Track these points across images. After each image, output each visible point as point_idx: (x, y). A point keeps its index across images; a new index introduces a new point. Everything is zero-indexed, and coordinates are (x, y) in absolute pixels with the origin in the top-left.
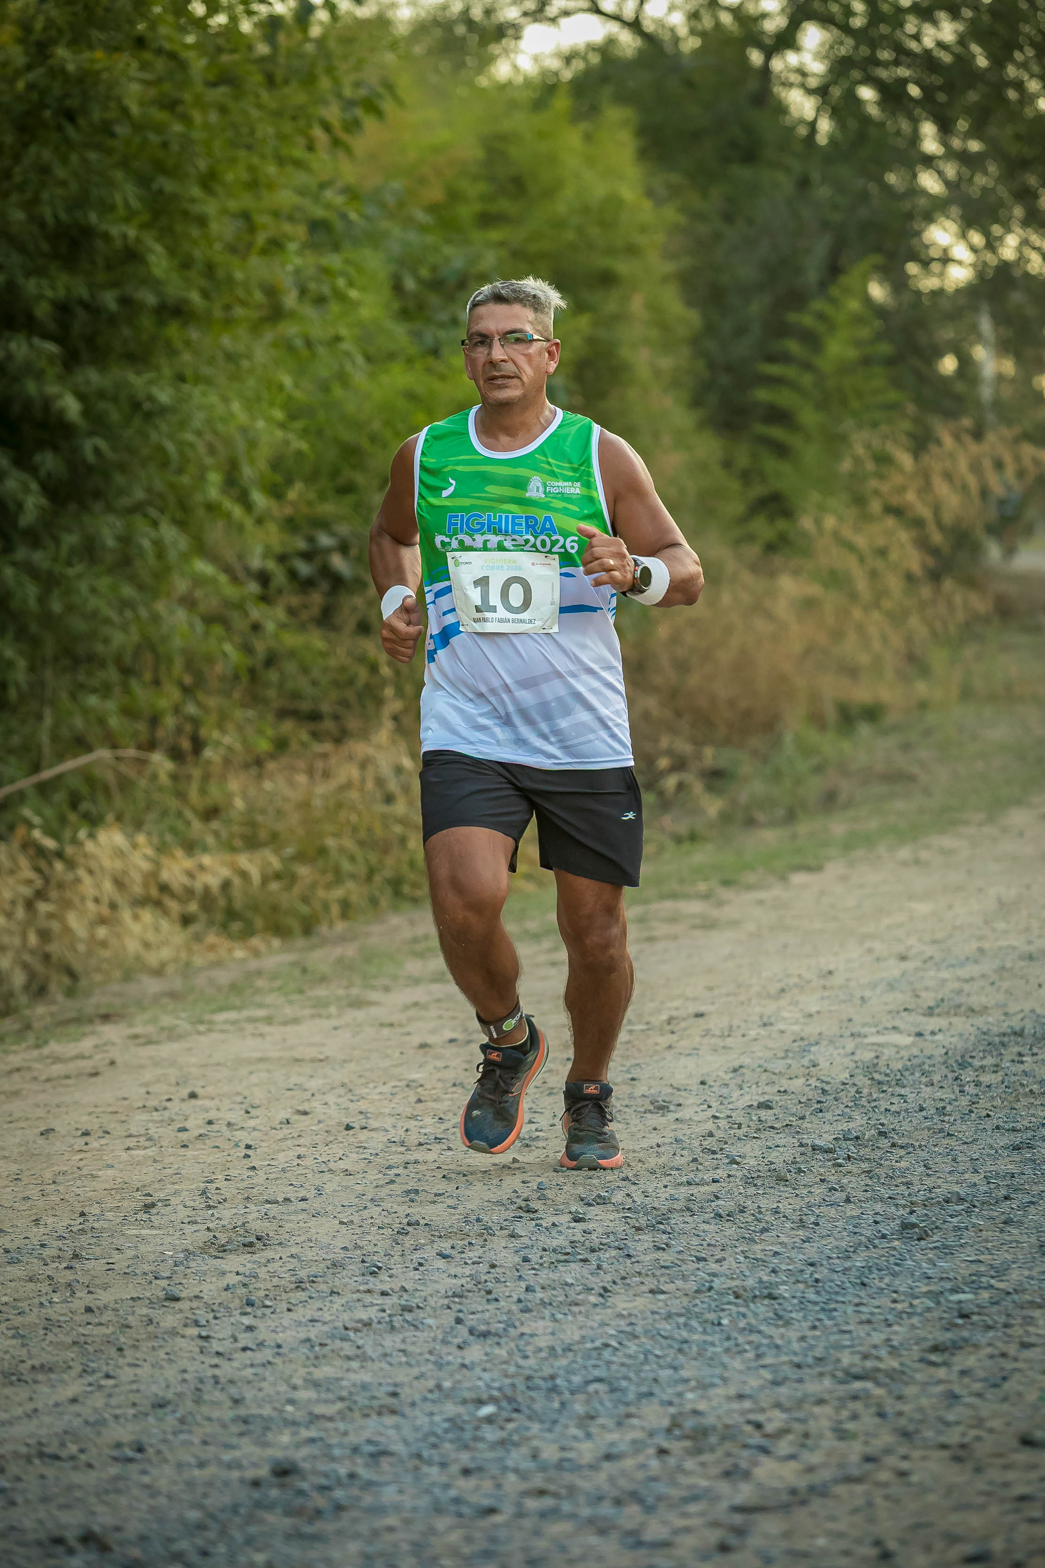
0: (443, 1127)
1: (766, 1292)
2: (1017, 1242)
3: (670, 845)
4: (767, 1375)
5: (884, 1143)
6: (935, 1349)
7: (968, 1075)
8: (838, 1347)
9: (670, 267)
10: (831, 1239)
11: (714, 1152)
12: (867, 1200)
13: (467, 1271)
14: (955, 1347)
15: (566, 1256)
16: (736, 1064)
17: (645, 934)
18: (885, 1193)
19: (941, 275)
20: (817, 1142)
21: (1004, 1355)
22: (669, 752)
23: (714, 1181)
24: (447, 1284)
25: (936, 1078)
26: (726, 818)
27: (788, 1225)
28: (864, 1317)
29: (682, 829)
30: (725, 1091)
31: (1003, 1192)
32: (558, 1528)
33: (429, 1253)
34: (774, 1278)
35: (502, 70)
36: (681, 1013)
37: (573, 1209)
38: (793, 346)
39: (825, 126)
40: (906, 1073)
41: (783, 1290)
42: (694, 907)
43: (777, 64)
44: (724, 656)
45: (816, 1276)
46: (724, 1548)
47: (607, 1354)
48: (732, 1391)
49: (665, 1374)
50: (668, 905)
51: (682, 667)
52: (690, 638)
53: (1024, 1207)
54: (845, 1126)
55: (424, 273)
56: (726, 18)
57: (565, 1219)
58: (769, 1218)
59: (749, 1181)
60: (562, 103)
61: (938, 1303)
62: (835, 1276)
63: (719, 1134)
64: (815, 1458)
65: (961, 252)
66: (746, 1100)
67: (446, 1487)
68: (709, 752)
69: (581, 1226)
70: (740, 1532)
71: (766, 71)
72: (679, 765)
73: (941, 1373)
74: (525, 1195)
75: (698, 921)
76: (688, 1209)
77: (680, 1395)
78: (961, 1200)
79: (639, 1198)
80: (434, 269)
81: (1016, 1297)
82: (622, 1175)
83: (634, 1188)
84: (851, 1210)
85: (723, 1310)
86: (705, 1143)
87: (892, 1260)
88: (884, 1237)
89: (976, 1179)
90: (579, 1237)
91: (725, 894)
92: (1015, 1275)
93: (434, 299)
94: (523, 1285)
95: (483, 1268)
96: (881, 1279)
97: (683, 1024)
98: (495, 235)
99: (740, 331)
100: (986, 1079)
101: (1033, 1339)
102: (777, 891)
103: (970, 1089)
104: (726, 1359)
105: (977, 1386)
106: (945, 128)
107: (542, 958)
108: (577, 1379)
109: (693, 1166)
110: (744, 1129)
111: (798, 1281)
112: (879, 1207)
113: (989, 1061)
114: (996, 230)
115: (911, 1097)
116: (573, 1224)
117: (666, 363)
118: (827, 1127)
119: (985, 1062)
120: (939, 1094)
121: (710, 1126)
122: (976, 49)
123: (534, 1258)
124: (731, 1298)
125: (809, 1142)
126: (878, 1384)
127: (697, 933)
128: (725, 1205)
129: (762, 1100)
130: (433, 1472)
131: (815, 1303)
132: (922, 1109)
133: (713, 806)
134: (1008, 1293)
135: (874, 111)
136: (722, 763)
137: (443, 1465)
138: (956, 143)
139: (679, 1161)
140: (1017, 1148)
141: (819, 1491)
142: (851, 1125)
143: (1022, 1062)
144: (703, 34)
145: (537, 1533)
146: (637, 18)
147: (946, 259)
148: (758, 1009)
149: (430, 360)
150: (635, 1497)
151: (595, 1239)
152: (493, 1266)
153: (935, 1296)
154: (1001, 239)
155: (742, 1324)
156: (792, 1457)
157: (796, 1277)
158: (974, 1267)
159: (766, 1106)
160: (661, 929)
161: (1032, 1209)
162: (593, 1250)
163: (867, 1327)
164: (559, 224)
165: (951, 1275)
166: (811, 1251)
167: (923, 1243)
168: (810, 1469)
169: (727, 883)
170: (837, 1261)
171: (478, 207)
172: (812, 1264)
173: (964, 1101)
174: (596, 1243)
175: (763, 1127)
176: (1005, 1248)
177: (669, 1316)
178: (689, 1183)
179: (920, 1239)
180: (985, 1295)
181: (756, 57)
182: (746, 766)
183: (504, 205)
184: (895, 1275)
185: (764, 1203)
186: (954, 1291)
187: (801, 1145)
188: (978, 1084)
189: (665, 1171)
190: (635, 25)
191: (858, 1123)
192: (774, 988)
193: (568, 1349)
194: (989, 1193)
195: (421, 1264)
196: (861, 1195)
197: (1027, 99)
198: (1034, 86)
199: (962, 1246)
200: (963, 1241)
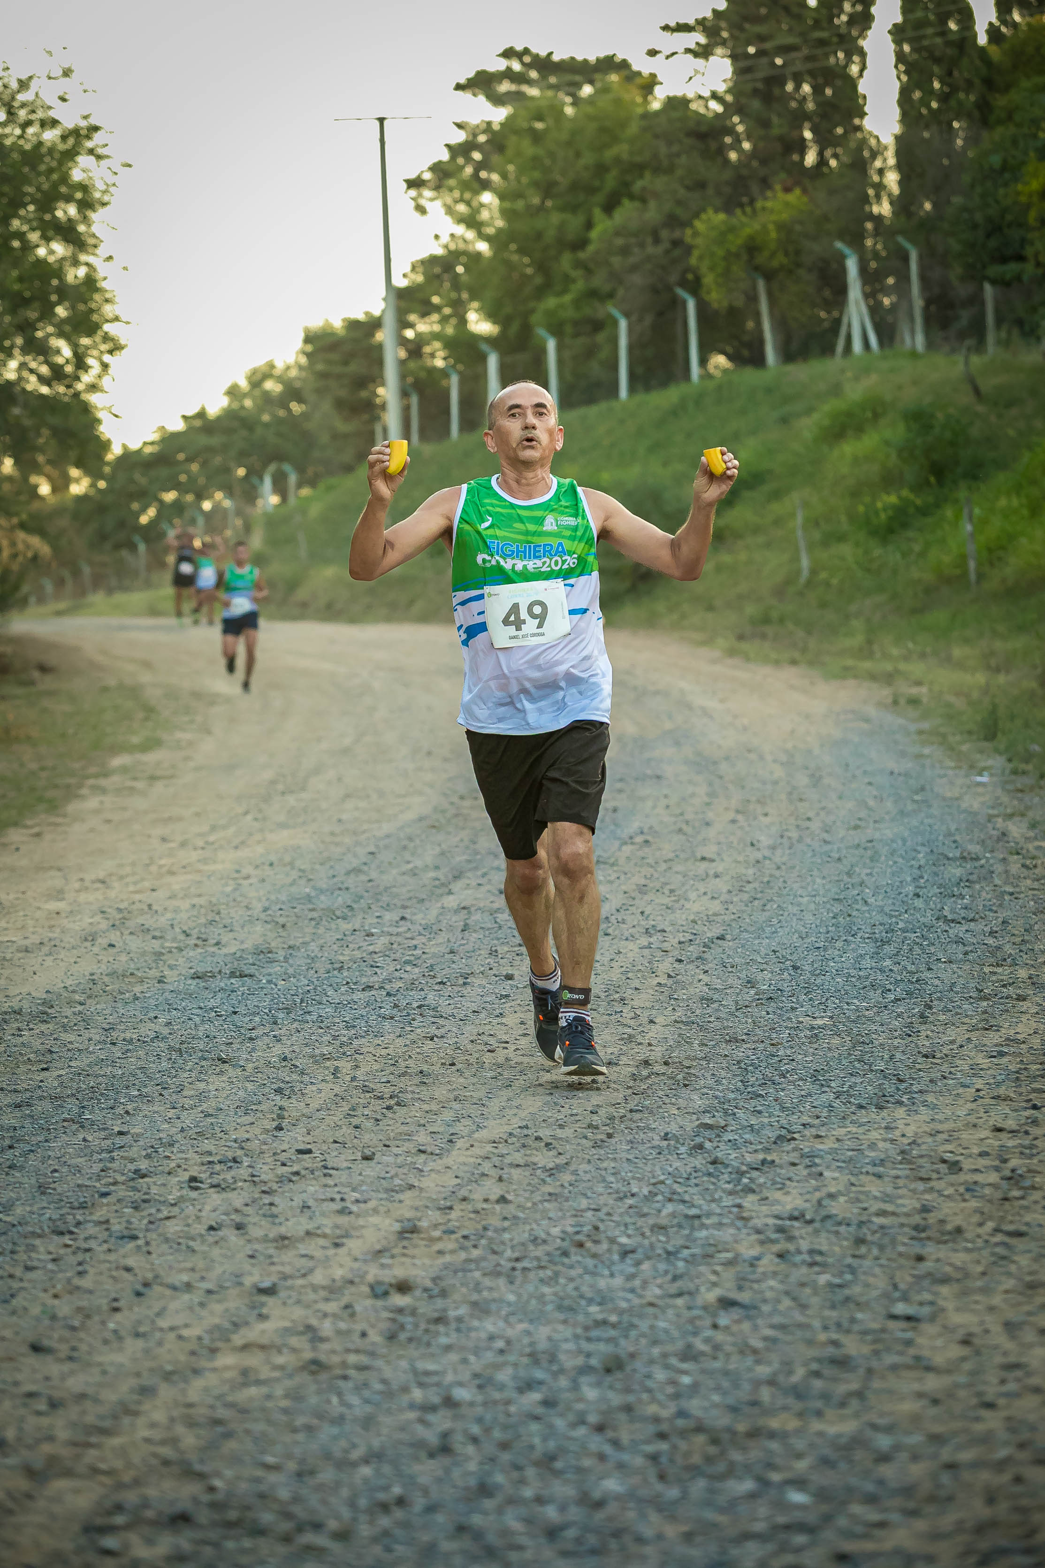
2: (20, 1183)
21: (11, 1276)
31: (7, 1142)
53: (25, 1154)
81: (19, 1228)
92: (19, 1210)
101: (35, 1263)
134: (14, 1225)
140: (18, 1106)
143: (21, 1036)
161: (31, 1156)
176: (11, 1188)
197: (28, 247)
198: (34, 237)
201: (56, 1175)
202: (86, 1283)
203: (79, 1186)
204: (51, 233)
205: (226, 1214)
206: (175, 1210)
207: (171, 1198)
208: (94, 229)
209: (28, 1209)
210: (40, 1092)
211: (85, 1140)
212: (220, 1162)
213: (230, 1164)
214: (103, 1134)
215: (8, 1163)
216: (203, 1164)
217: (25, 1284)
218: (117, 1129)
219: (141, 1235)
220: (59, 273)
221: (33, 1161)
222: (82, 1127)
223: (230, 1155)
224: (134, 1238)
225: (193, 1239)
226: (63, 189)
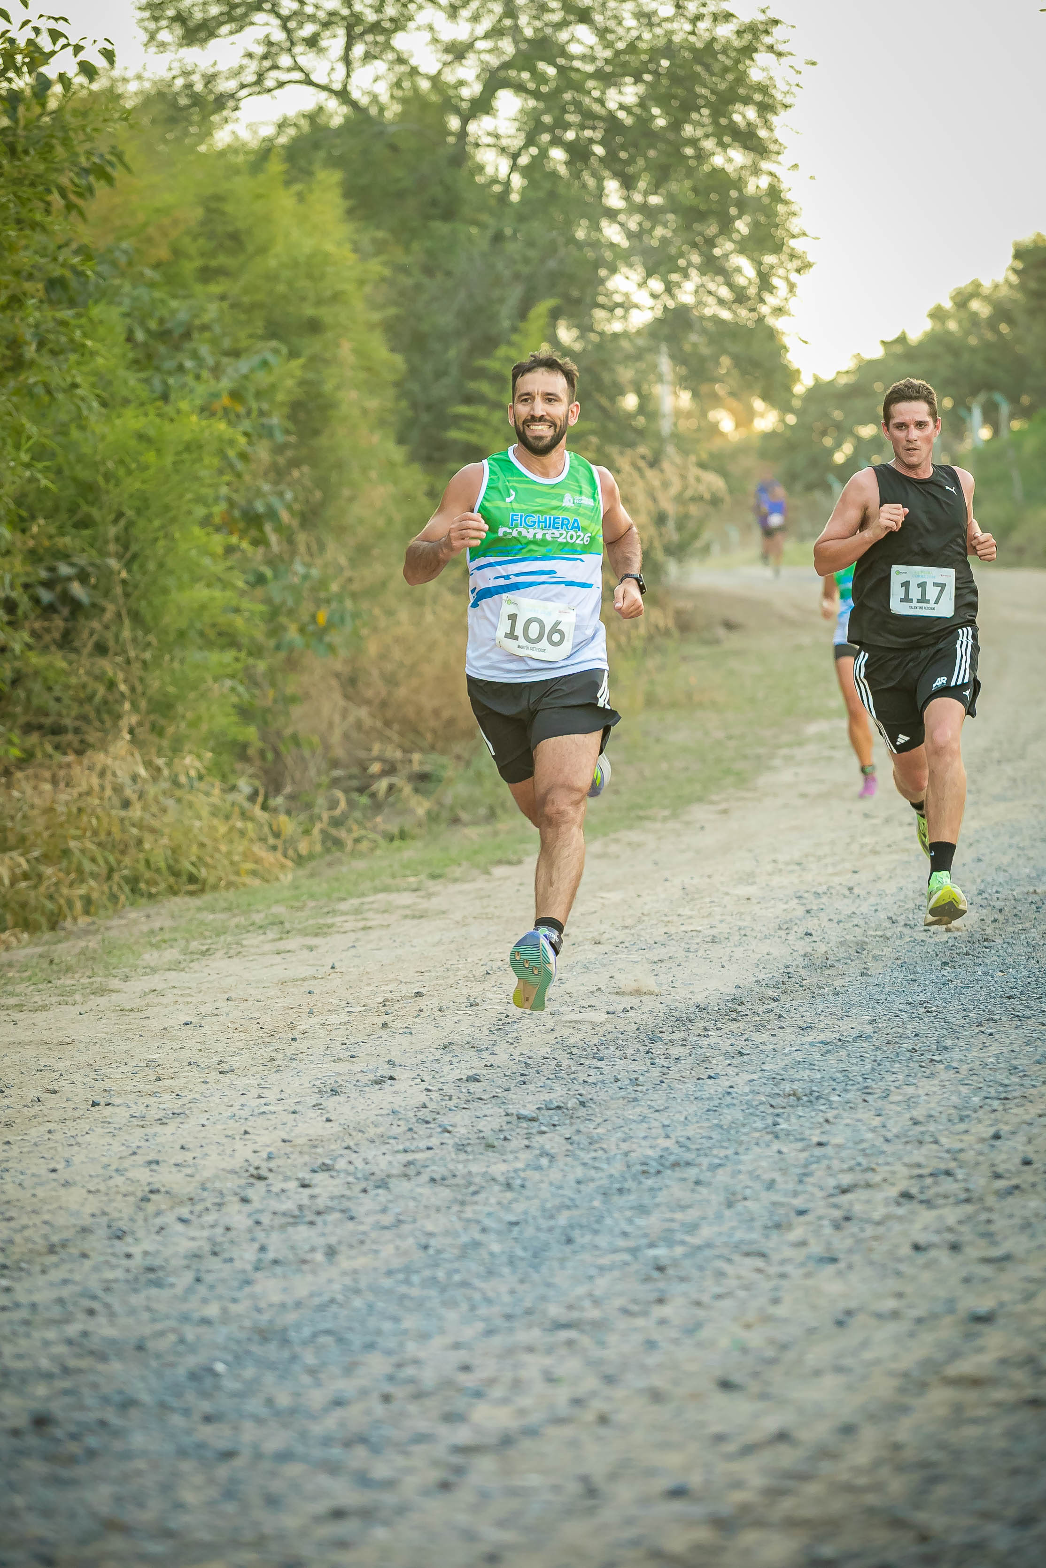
0: (180, 1102)
3: (382, 842)
4: (480, 1326)
7: (658, 1049)
9: (376, 316)
10: (536, 1201)
11: (427, 1122)
13: (206, 1233)
15: (295, 1219)
16: (446, 1041)
17: (361, 924)
19: (624, 317)
20: (523, 1112)
22: (380, 759)
23: (429, 1148)
24: (185, 1246)
25: (629, 1051)
26: (432, 818)
27: (497, 1188)
29: (394, 829)
30: (436, 1066)
32: (293, 1470)
33: (169, 1218)
35: (222, 137)
36: (396, 995)
37: (300, 1175)
38: (485, 387)
39: (517, 181)
40: (601, 1048)
42: (406, 899)
43: (473, 127)
44: (429, 670)
46: (445, 1486)
47: (334, 1308)
48: (449, 1340)
49: (387, 1326)
50: (381, 896)
51: (391, 681)
52: (397, 653)
54: (546, 1097)
55: (153, 325)
56: (425, 85)
57: (292, 1185)
59: (461, 1148)
60: (276, 167)
61: (635, 1257)
63: (432, 1106)
64: (526, 1401)
65: (641, 297)
66: (457, 1074)
67: (189, 1432)
68: (416, 757)
69: (307, 1191)
70: (459, 1470)
71: (463, 134)
72: (390, 769)
73: (640, 1322)
74: (256, 1164)
75: (408, 912)
76: (406, 1175)
77: (401, 1344)
79: (359, 1164)
80: (161, 321)
82: (345, 1145)
83: (354, 1155)
86: (419, 1114)
89: (668, 1143)
90: (306, 1201)
91: (434, 886)
93: (162, 349)
94: (256, 1246)
95: (219, 1230)
97: (397, 1006)
98: (215, 288)
99: (440, 374)
100: (675, 1051)
102: (481, 883)
103: (661, 1061)
105: (674, 1334)
106: (628, 183)
107: (267, 947)
108: (307, 1332)
109: (409, 1134)
110: (455, 1101)
113: (678, 1035)
114: (675, 277)
115: (606, 1069)
116: (301, 1190)
117: (373, 404)
118: (530, 1098)
119: (673, 1037)
120: (633, 1066)
121: (423, 1098)
122: (656, 111)
123: (266, 1219)
125: (514, 1112)
126: (583, 1331)
127: (409, 922)
128: (438, 1171)
129: (470, 1073)
130: (177, 1420)
131: (522, 1259)
132: (617, 1080)
133: (421, 806)
135: (563, 170)
136: (427, 768)
137: (186, 1412)
138: (638, 198)
139: (395, 1131)
141: (531, 1432)
142: (553, 1096)
143: (708, 1036)
144: (404, 101)
145: (273, 1474)
146: (345, 86)
147: (627, 306)
148: (465, 991)
149: (160, 403)
150: (362, 1440)
151: (321, 1203)
152: (228, 1229)
153: (634, 1251)
154: (678, 285)
155: (457, 1278)
156: (505, 1401)
158: (667, 1225)
159: (475, 1079)
160: (376, 919)
161: (720, 1171)
162: (319, 1213)
164: (272, 277)
165: (647, 1232)
168: (522, 1412)
169: (434, 877)
171: (198, 263)
173: (655, 1073)
174: (321, 1207)
175: (473, 1099)
177: (390, 1273)
178: (405, 1151)
180: (679, 1250)
181: (454, 123)
182: (450, 770)
183: (222, 260)
184: (596, 1232)
185: (475, 1168)
186: (652, 1245)
187: (507, 1115)
188: (667, 1057)
189: (384, 1139)
190: (343, 95)
191: (558, 1095)
192: (480, 971)
193: (298, 1304)
195: (162, 1228)
197: (702, 156)
198: (709, 144)
199: (658, 1205)
200: (658, 1200)
202: (780, 1311)
203: (774, 1204)
204: (727, 139)
205: (938, 1232)
206: (881, 1230)
207: (877, 1216)
208: (778, 134)
209: (716, 1229)
210: (728, 1099)
211: (780, 1152)
212: (931, 1175)
213: (942, 1177)
214: (800, 1145)
216: (912, 1177)
218: (815, 1140)
219: (841, 1256)
220: (739, 184)
221: (722, 1177)
222: (777, 1137)
223: (943, 1166)
224: (834, 1260)
225: (900, 1260)
226: (742, 91)
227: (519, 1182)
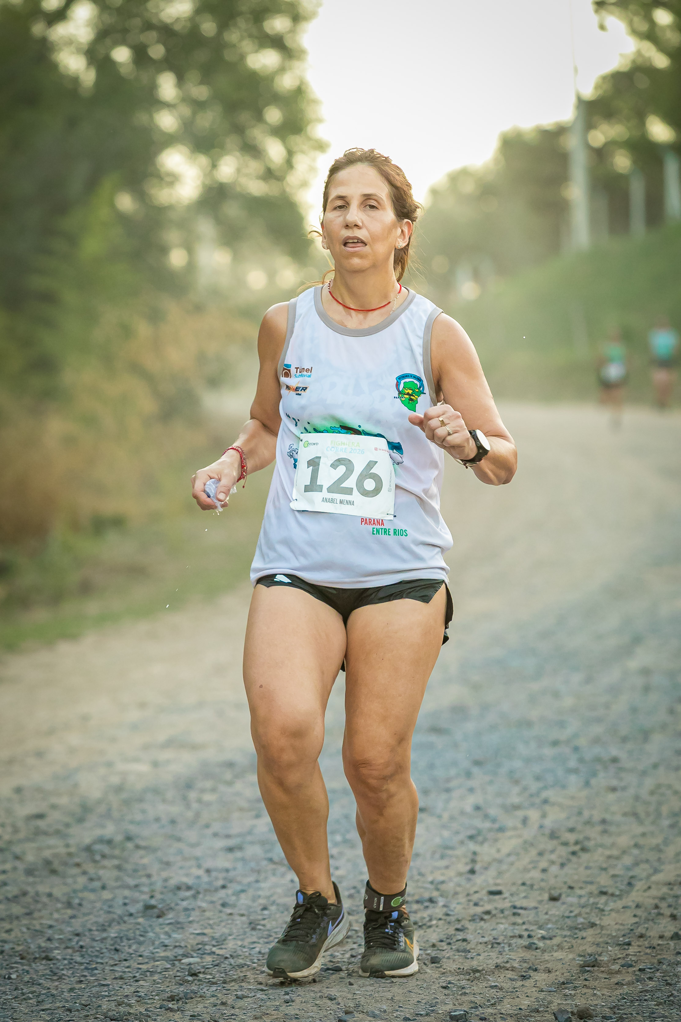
1: (44, 955)
5: (130, 845)
6: (172, 999)
7: (192, 795)
8: (98, 996)
10: (91, 916)
12: (118, 887)
14: (188, 997)
18: (131, 882)
21: (223, 1004)
26: (8, 600)
27: (59, 905)
28: (117, 975)
31: (220, 883)
34: (49, 945)
41: (56, 953)
43: (53, 32)
45: (81, 943)
53: (238, 893)
54: (100, 832)
58: (45, 899)
59: (29, 872)
61: (174, 965)
62: (95, 944)
65: (189, 172)
66: (26, 812)
78: (189, 888)
81: (232, 961)
84: (106, 895)
85: (12, 968)
87: (138, 933)
88: (131, 915)
89: (201, 872)
92: (231, 945)
96: (130, 946)
100: (208, 797)
101: (245, 993)
103: (195, 806)
104: (15, 1005)
111: (67, 948)
112: (127, 893)
124: (18, 959)
131: (81, 964)
134: (226, 958)
140: (230, 850)
153: (171, 960)
155: (26, 979)
157: (65, 944)
158: (200, 938)
159: (40, 816)
161: (243, 895)
163: (120, 982)
165: (183, 944)
166: (77, 925)
167: (161, 920)
170: (96, 933)
172: (78, 935)
175: (38, 832)
176: (223, 924)
179: (159, 917)
180: (209, 959)
184: (140, 943)
185: (43, 889)
186: (185, 956)
188: (199, 801)
194: (210, 883)
196: (114, 884)
199: (190, 922)
200: (191, 919)
201: (266, 912)
212: (418, 902)
213: (427, 904)
215: (221, 902)
217: (237, 1011)
223: (427, 895)
227: (77, 901)
